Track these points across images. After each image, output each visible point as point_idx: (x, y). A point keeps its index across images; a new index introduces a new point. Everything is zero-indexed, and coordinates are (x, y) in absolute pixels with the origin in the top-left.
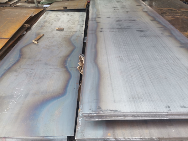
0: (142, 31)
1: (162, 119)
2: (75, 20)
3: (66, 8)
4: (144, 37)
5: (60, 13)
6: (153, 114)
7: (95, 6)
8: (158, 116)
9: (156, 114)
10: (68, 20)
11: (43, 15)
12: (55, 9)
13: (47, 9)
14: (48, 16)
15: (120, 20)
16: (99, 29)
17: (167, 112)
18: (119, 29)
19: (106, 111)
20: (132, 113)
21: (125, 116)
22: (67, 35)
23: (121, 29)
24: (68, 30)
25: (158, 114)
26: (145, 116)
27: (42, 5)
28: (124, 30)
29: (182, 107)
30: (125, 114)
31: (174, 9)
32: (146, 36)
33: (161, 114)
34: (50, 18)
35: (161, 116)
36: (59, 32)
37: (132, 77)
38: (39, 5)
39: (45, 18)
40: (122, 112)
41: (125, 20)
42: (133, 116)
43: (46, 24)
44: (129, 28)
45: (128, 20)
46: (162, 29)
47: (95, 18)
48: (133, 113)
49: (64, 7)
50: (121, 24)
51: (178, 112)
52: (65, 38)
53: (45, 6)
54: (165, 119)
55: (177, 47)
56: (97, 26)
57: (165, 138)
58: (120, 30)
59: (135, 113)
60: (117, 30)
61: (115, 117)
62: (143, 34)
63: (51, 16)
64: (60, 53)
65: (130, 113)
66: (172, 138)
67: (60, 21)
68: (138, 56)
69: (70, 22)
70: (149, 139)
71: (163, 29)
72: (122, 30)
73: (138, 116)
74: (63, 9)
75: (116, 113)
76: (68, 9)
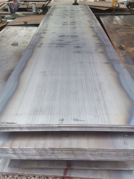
0: (78, 47)
1: (55, 130)
2: (32, 35)
3: (26, 22)
4: (77, 53)
5: (20, 28)
6: (45, 126)
7: (46, 21)
8: (51, 128)
9: (48, 126)
10: (25, 34)
11: (3, 30)
12: (16, 24)
13: (9, 24)
14: (7, 31)
15: (63, 36)
16: (39, 44)
17: (59, 125)
18: (58, 44)
19: (3, 123)
20: (26, 125)
21: (20, 128)
22: (19, 49)
23: (60, 44)
24: (22, 45)
25: (50, 126)
26: (40, 128)
27: (6, 20)
28: (62, 46)
29: (74, 120)
30: (20, 126)
31: (129, 25)
32: (79, 52)
33: (53, 126)
34: (8, 32)
35: (54, 128)
36: (13, 46)
37: (45, 91)
38: (3, 20)
39: (3, 33)
40: (18, 124)
41: (68, 36)
42: (28, 128)
43: (3, 38)
44: (67, 44)
45: (71, 36)
46: (98, 45)
47: (41, 33)
48: (28, 125)
49: (24, 22)
50: (62, 40)
51: (69, 125)
52: (16, 52)
53: (8, 21)
54: (58, 130)
55: (103, 63)
56: (39, 41)
57: (57, 148)
58: (59, 46)
59: (29, 125)
60: (56, 45)
61: (12, 129)
62: (78, 50)
63: (10, 31)
64: (7, 67)
65: (25, 125)
66: (63, 149)
67: (18, 35)
68: (62, 71)
69: (27, 36)
70: (42, 149)
71: (100, 45)
72: (60, 46)
73: (33, 128)
74: (23, 23)
75: (12, 125)
76: (28, 23)
